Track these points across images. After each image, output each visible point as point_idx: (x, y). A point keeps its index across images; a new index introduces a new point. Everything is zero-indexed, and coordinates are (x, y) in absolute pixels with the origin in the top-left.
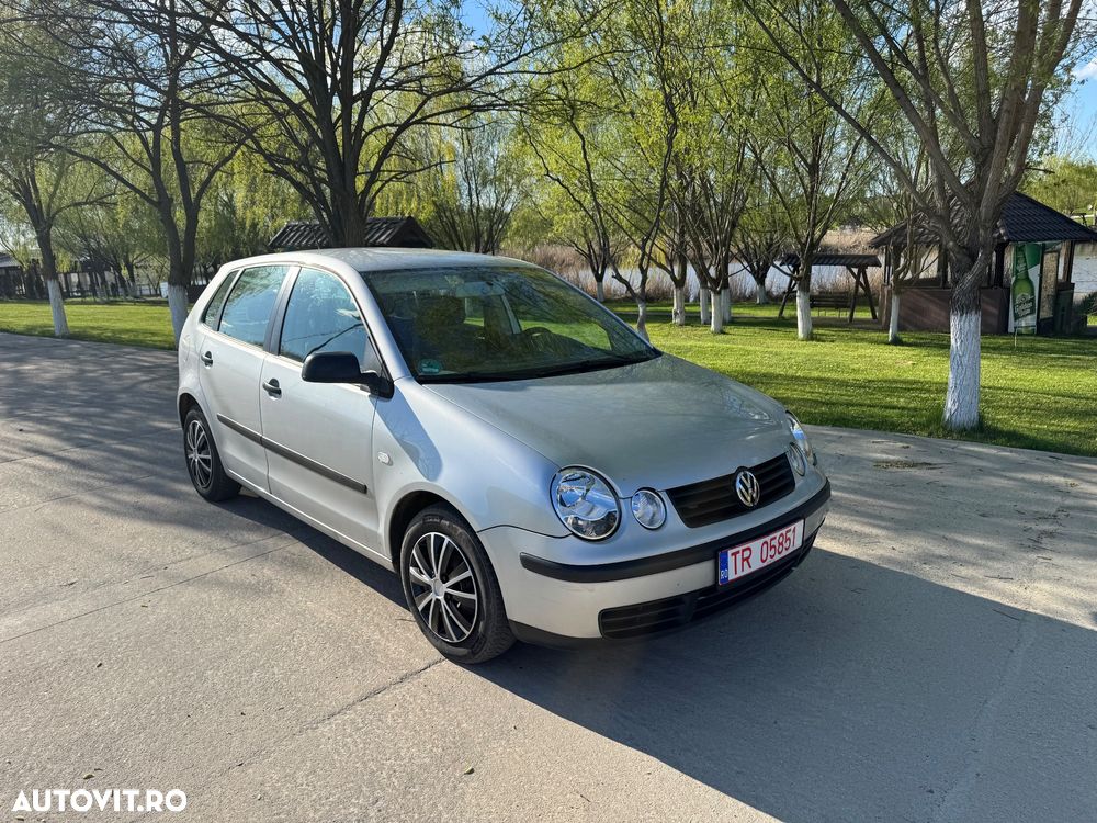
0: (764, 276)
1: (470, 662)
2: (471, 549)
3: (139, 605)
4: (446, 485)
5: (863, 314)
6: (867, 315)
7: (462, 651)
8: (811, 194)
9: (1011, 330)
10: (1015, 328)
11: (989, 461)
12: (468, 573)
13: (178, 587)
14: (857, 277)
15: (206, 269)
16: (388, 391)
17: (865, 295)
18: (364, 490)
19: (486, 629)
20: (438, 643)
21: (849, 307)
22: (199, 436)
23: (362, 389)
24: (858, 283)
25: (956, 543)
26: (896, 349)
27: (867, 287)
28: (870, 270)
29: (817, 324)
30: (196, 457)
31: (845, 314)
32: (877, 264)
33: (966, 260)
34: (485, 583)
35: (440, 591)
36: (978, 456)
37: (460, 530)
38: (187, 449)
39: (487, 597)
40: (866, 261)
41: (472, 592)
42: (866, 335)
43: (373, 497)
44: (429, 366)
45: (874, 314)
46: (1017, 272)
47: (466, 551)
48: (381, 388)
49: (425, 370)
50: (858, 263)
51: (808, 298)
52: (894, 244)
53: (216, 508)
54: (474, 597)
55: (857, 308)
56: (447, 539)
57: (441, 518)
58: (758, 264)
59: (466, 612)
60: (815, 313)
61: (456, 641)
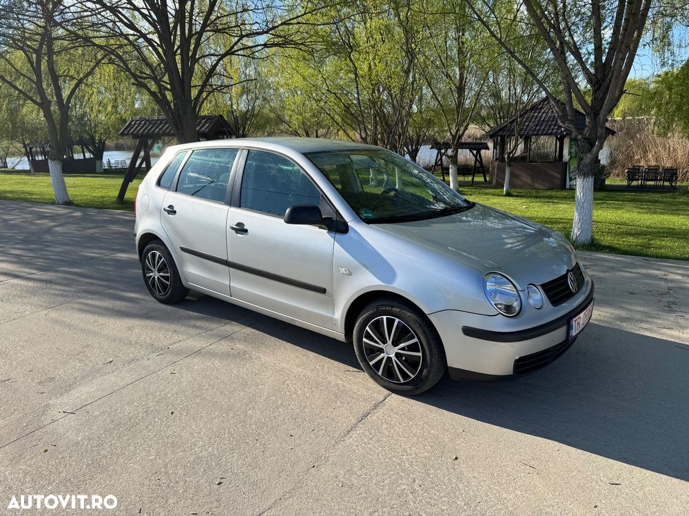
0: (416, 155)
1: (412, 394)
2: (417, 325)
3: (169, 373)
4: (399, 286)
5: (479, 179)
6: (482, 179)
7: (409, 387)
8: (460, 104)
9: (568, 187)
10: (570, 186)
11: (614, 263)
12: (416, 340)
13: (187, 359)
14: (476, 156)
15: (44, 149)
16: (344, 228)
17: (481, 167)
18: (323, 291)
19: (429, 373)
20: (387, 384)
21: (471, 174)
22: (158, 262)
23: (320, 228)
24: (476, 159)
25: (630, 310)
26: (511, 200)
27: (481, 162)
28: (483, 152)
29: (461, 184)
30: (155, 274)
31: (469, 179)
32: (487, 148)
33: (588, 146)
34: (429, 345)
35: (391, 351)
36: (606, 260)
37: (409, 314)
38: (146, 269)
39: (431, 353)
40: (481, 146)
41: (418, 351)
42: (487, 191)
43: (331, 296)
44: (365, 213)
45: (485, 179)
46: (571, 153)
47: (413, 326)
48: (337, 227)
49: (364, 215)
50: (477, 146)
51: (456, 169)
52: (500, 136)
53: (174, 308)
54: (420, 354)
55: (476, 175)
56: (397, 320)
57: (393, 307)
58: (412, 148)
59: (412, 363)
60: (461, 178)
61: (402, 381)
